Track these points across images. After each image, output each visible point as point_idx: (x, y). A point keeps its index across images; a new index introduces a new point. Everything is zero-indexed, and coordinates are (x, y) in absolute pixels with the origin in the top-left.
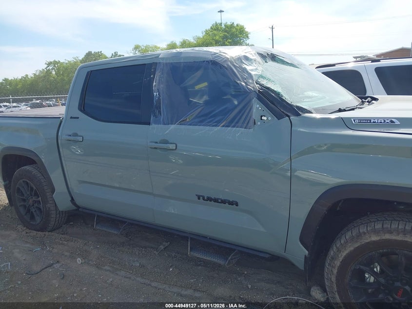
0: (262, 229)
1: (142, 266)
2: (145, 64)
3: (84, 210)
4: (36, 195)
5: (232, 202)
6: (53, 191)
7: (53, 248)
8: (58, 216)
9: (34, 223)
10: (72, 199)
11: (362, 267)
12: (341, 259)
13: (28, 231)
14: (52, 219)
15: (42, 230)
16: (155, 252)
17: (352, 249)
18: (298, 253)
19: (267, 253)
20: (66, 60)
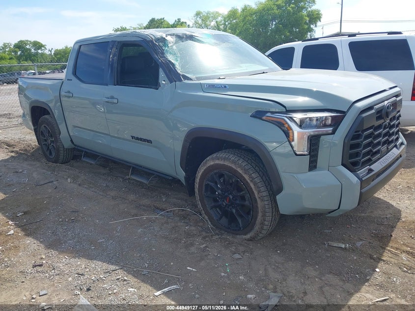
0: (165, 160)
1: (107, 186)
2: (108, 42)
3: (78, 148)
4: (51, 136)
5: (149, 140)
6: (60, 133)
7: (59, 173)
8: (65, 152)
9: (51, 157)
10: (72, 141)
11: (209, 183)
12: (199, 177)
13: (47, 162)
14: (61, 154)
15: (56, 162)
16: (121, 179)
17: (203, 170)
18: (181, 175)
19: (170, 176)
20: (131, 27)
